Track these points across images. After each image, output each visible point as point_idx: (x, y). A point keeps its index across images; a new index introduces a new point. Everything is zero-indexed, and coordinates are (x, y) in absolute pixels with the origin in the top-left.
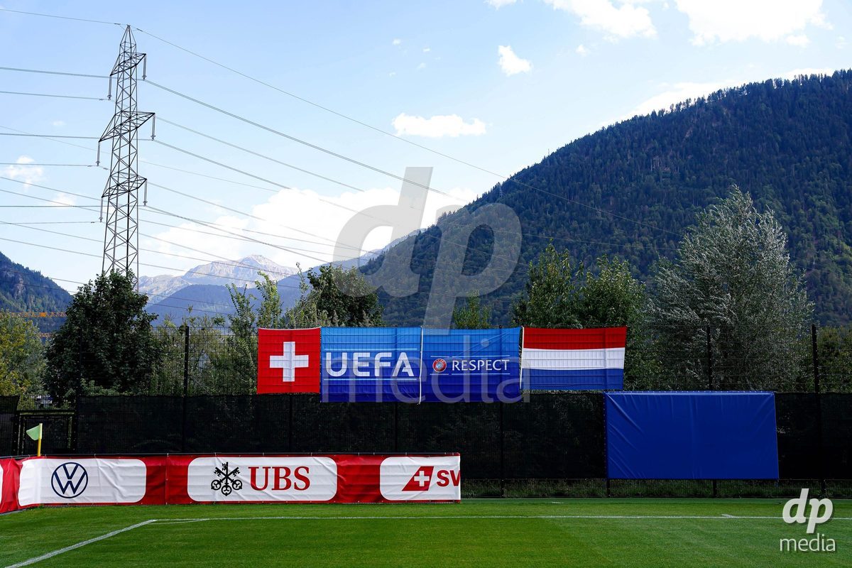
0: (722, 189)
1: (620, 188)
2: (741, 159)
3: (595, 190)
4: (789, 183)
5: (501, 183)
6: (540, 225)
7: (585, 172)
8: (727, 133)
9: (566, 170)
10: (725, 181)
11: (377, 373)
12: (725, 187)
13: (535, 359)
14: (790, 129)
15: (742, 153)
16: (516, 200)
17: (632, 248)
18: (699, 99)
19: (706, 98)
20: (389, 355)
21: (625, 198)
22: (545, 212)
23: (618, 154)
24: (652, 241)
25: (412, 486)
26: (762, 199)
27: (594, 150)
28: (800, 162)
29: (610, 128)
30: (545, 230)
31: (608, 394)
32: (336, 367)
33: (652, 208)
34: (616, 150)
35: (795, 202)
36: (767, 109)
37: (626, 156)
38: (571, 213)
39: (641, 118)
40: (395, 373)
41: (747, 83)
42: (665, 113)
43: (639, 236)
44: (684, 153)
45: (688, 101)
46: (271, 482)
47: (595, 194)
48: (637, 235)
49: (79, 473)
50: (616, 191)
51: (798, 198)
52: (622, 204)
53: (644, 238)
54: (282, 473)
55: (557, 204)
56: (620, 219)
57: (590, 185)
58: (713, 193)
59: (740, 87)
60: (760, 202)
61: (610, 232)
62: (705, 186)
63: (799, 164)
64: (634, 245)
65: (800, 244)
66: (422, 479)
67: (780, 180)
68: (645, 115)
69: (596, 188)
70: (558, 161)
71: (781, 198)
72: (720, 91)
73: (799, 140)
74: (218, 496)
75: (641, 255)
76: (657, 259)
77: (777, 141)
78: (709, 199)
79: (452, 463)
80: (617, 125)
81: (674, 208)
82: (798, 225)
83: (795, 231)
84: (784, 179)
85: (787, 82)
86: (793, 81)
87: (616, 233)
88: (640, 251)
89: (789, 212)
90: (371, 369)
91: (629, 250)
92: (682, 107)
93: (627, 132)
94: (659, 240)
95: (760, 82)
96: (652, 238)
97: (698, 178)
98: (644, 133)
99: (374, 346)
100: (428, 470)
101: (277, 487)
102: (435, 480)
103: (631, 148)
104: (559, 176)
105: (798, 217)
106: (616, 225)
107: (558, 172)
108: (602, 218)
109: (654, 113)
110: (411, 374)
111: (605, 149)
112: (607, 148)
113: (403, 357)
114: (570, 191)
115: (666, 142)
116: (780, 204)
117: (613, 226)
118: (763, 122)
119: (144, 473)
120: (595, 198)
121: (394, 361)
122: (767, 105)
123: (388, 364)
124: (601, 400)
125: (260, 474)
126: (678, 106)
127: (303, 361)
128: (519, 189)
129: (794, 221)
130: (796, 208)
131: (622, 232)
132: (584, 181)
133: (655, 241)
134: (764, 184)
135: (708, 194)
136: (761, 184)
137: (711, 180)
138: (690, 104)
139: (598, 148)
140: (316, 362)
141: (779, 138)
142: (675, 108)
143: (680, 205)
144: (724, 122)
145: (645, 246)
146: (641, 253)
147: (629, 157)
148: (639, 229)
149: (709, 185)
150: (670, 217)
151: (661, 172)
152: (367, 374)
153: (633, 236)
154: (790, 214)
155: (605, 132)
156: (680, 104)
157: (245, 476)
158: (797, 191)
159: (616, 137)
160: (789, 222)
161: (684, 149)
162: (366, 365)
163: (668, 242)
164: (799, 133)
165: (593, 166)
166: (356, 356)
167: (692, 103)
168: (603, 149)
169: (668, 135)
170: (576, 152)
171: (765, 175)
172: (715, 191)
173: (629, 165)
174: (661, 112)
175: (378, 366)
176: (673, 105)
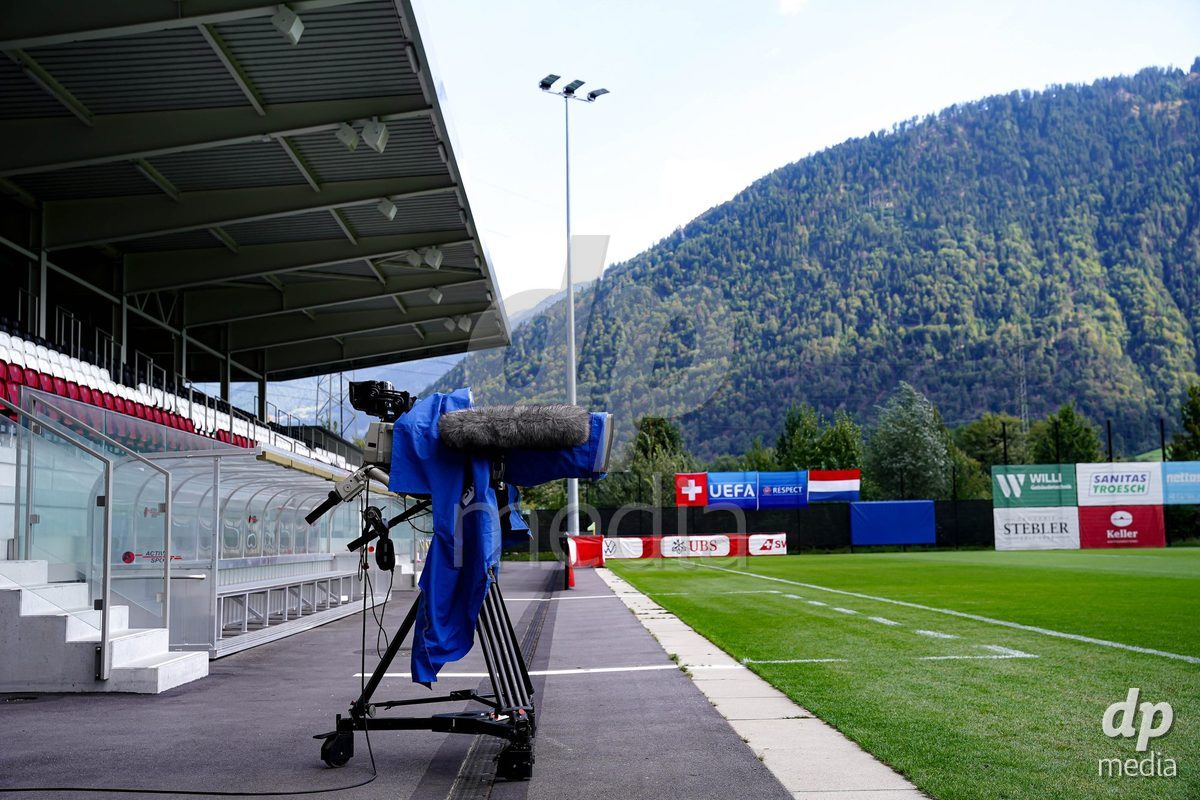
0: (958, 228)
1: (831, 230)
2: (982, 190)
3: (800, 233)
4: (1040, 220)
5: (683, 227)
6: (732, 278)
7: (788, 211)
8: (964, 158)
9: (763, 207)
10: (961, 219)
11: (736, 495)
12: (962, 226)
13: (815, 487)
14: (1041, 152)
15: (982, 183)
16: (702, 246)
17: (847, 305)
18: (928, 116)
19: (937, 114)
20: (742, 486)
21: (838, 242)
22: (739, 261)
23: (829, 187)
24: (872, 296)
25: (764, 548)
26: (1007, 241)
27: (798, 182)
28: (1054, 193)
29: (819, 155)
30: (739, 283)
31: (852, 503)
32: (716, 492)
33: (872, 255)
34: (826, 182)
35: (1048, 243)
36: (1012, 128)
37: (838, 189)
38: (771, 262)
39: (856, 141)
40: (745, 495)
41: (988, 95)
42: (886, 134)
43: (856, 289)
44: (911, 183)
45: (915, 119)
46: (699, 547)
47: (800, 237)
48: (853, 288)
49: (612, 544)
50: (826, 233)
51: (1051, 239)
52: (834, 250)
53: (861, 292)
54: (704, 543)
55: (754, 251)
56: (832, 268)
57: (795, 227)
58: (948, 234)
59: (979, 100)
60: (1005, 244)
61: (819, 284)
62: (937, 224)
63: (1051, 196)
64: (849, 300)
65: (1053, 296)
66: (768, 545)
67: (1030, 217)
68: (861, 137)
69: (802, 230)
70: (754, 197)
71: (1030, 240)
72: (954, 106)
73: (1053, 166)
74: (675, 554)
75: (860, 314)
76: (878, 319)
77: (1025, 168)
78: (941, 241)
79: (782, 537)
80: (827, 150)
81: (899, 254)
82: (1051, 273)
83: (1048, 281)
84: (1033, 216)
85: (1036, 94)
86: (1044, 93)
87: (828, 286)
88: (858, 309)
89: (1040, 256)
90: (733, 493)
91: (844, 307)
92: (907, 126)
93: (839, 158)
94: (880, 294)
95: (1004, 94)
96: (872, 292)
97: (928, 215)
98: (860, 159)
99: (735, 481)
100: (771, 541)
101: (702, 549)
102: (774, 545)
103: (845, 178)
104: (756, 215)
105: (1050, 263)
106: (827, 276)
107: (754, 210)
108: (810, 268)
109: (872, 134)
110: (753, 495)
111: (813, 180)
112: (815, 180)
113: (749, 487)
114: (769, 233)
115: (888, 171)
116: (1029, 247)
117: (824, 278)
118: (1009, 143)
119: (641, 545)
120: (800, 244)
121: (744, 488)
122: (1013, 123)
123: (741, 491)
124: (849, 506)
125: (694, 544)
126: (903, 125)
127: (699, 490)
128: (705, 232)
129: (1047, 268)
130: (1048, 251)
131: (835, 285)
132: (786, 222)
133: (876, 296)
134: (1009, 222)
135: (941, 236)
136: (1006, 222)
137: (944, 218)
138: (918, 122)
139: (803, 180)
140: (706, 490)
141: (1028, 164)
142: (898, 127)
143: (907, 251)
144: (960, 145)
145: (863, 302)
146: (859, 311)
147: (842, 191)
148: (855, 281)
149: (942, 224)
150: (894, 265)
151: (882, 208)
152: (731, 495)
153: (849, 290)
154: (1041, 258)
155: (811, 160)
156: (905, 122)
157: (687, 545)
158: (1049, 230)
159: (826, 165)
160: (1040, 270)
161: (910, 179)
162: (730, 491)
163: (891, 297)
164: (1052, 158)
165: (798, 202)
166: (725, 487)
167: (919, 121)
168: (810, 180)
169: (890, 162)
170: (777, 185)
171: (1010, 210)
172: (949, 231)
173: (843, 201)
174: (882, 133)
175: (737, 491)
176: (896, 124)
